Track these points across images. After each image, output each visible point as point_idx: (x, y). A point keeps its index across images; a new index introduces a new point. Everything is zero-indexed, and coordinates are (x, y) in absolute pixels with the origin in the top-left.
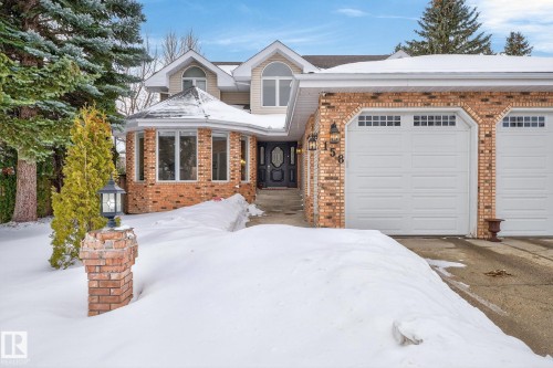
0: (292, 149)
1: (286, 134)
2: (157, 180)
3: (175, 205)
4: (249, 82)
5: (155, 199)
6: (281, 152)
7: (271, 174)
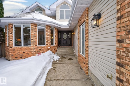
0: (70, 33)
1: (68, 27)
2: (14, 46)
3: (21, 56)
4: (55, 11)
5: (13, 54)
6: (66, 34)
7: (63, 42)
